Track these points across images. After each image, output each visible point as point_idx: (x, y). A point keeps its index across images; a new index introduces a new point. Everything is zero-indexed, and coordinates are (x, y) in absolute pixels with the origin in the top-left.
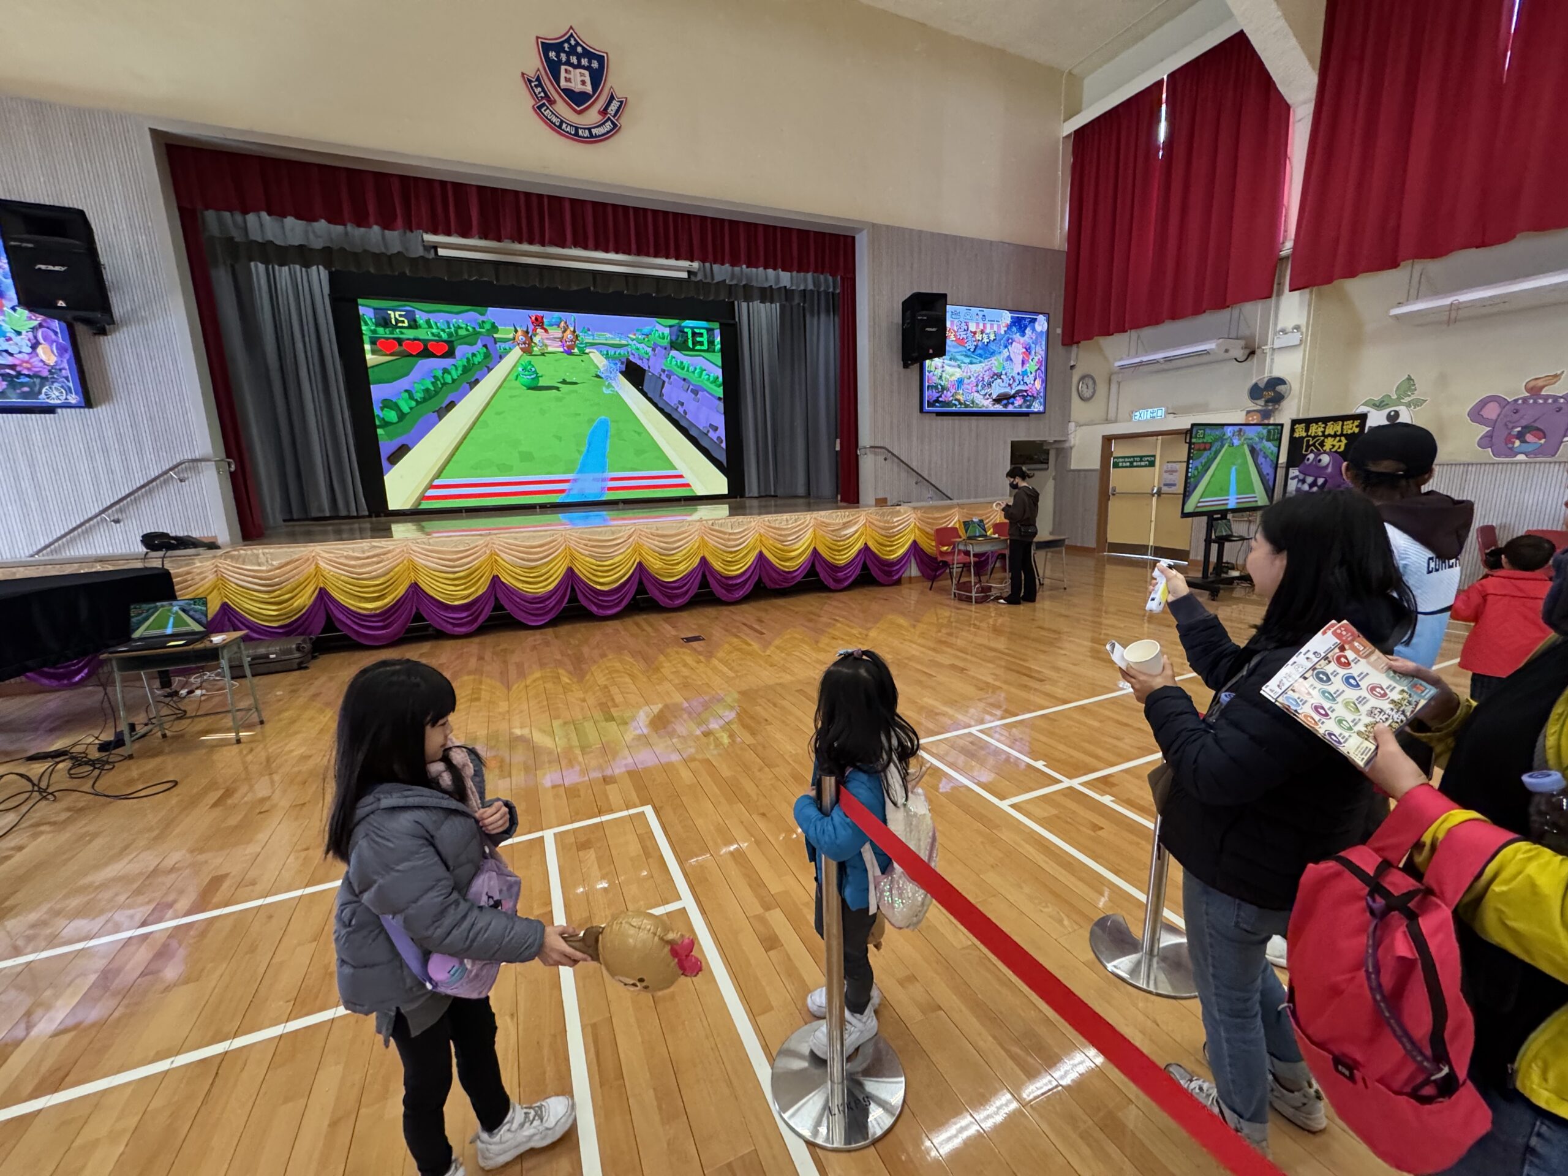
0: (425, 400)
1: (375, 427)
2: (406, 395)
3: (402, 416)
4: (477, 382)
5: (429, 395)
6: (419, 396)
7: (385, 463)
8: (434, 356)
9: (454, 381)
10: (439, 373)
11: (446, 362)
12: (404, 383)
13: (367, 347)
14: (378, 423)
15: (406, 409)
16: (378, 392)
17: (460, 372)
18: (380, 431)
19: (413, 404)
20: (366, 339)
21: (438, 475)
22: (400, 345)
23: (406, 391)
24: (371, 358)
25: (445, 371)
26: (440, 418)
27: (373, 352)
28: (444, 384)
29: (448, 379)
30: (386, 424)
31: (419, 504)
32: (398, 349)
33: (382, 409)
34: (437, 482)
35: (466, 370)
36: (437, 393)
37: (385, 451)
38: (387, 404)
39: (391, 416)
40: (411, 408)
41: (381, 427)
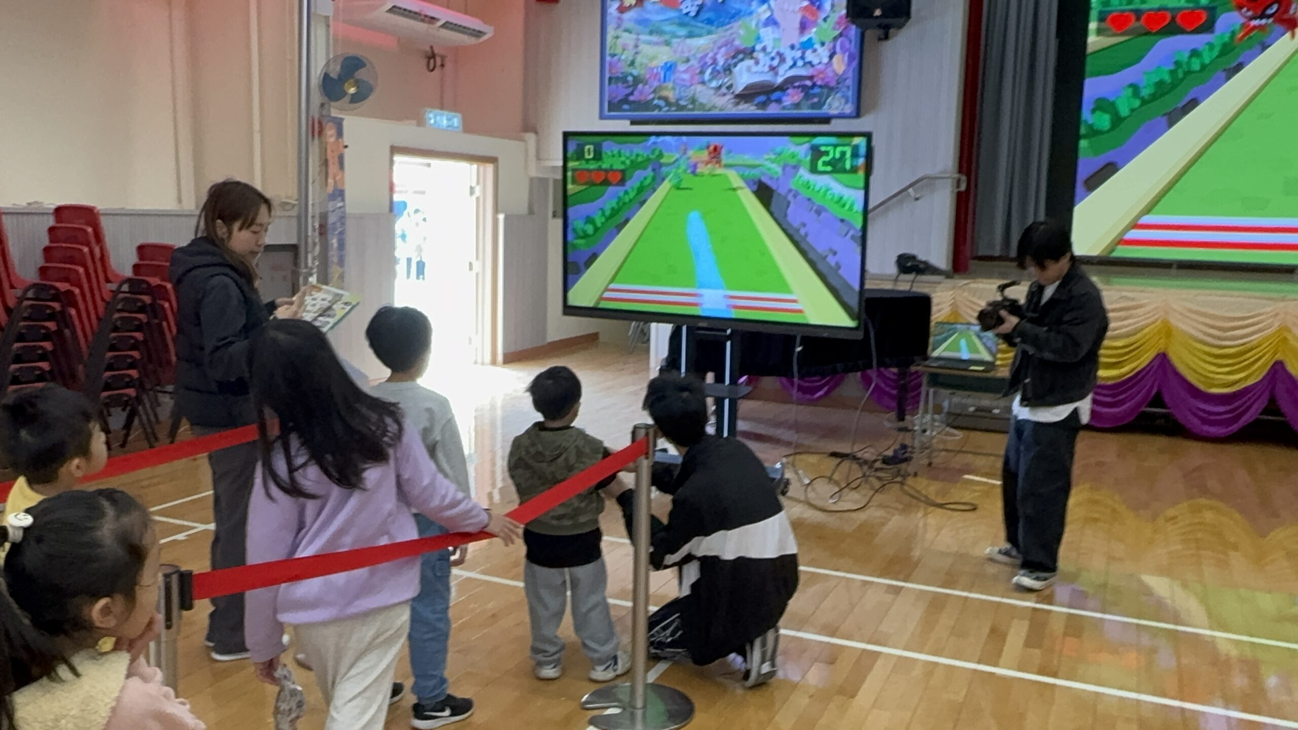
0: (1154, 97)
1: (1077, 137)
2: (1129, 92)
3: (1117, 120)
4: (1239, 67)
5: (1161, 90)
6: (1146, 92)
7: (1080, 187)
8: (1182, 32)
9: (1203, 67)
10: (1184, 56)
11: (1198, 40)
12: (1128, 75)
13: (1093, 26)
14: (1083, 130)
15: (1124, 111)
16: (1092, 88)
17: (1216, 52)
18: (1083, 143)
19: (1137, 103)
20: (1094, 14)
21: (1148, 210)
22: (1138, 19)
23: (1131, 85)
24: (1094, 40)
25: (1195, 53)
26: (1171, 124)
27: (1099, 32)
28: (1189, 73)
29: (1196, 65)
30: (1094, 133)
31: (1113, 251)
32: (1134, 24)
33: (1093, 111)
34: (1146, 219)
35: (1226, 50)
36: (1173, 86)
37: (1083, 172)
38: (1103, 105)
39: (1103, 121)
40: (1133, 110)
41: (1085, 137)
